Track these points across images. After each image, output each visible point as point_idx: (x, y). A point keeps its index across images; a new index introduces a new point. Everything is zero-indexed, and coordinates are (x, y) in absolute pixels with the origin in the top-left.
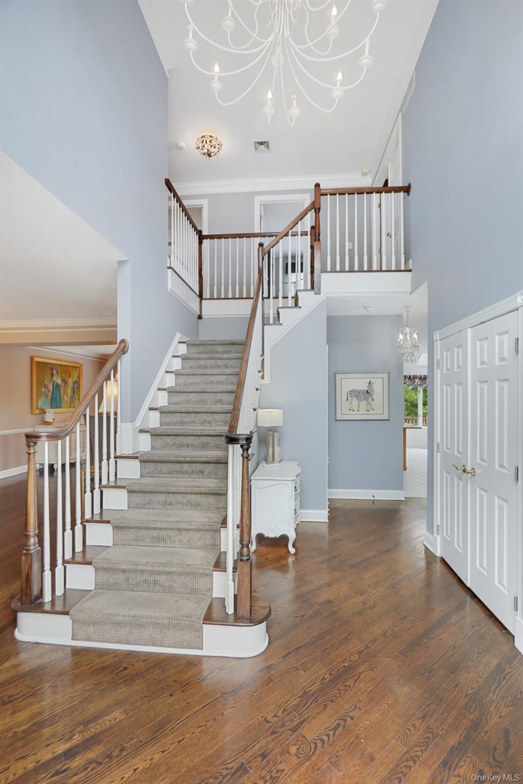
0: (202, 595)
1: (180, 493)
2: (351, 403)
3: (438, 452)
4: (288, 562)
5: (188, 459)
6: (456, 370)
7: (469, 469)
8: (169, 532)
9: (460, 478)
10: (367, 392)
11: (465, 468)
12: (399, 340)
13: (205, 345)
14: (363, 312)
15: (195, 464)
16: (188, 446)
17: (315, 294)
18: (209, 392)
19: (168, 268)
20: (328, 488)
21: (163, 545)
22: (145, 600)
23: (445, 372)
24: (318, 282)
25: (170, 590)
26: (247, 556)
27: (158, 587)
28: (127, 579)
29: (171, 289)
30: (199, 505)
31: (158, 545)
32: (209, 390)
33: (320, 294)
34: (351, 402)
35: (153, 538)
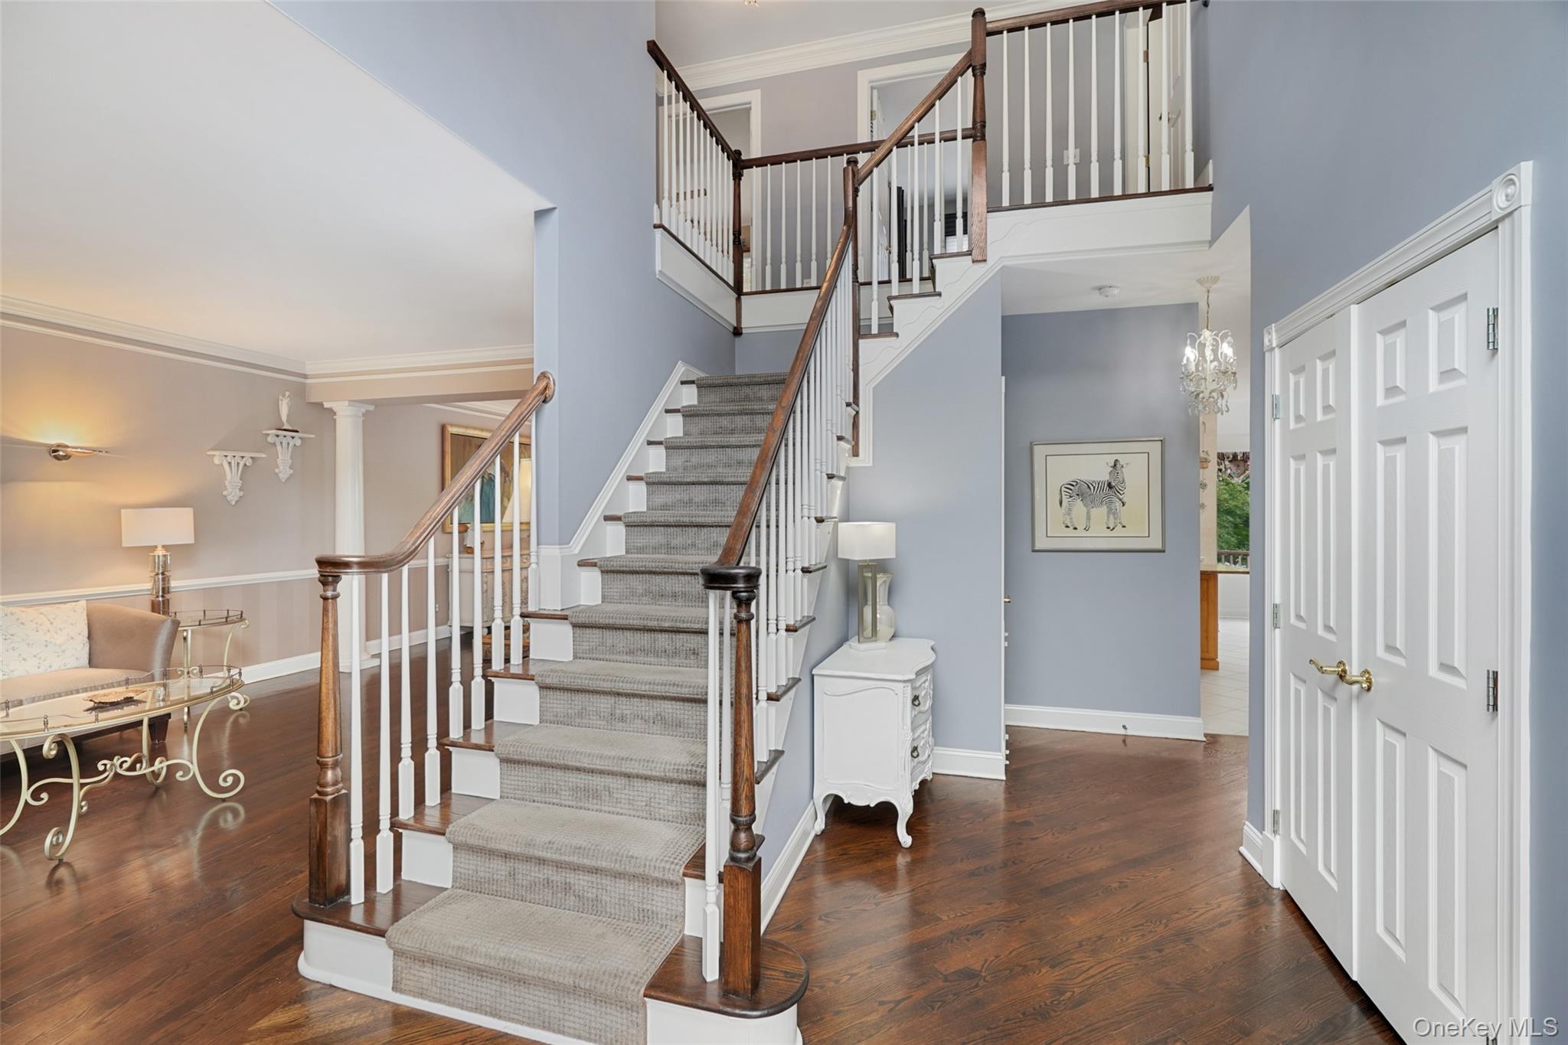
0: (662, 926)
1: (642, 696)
2: (1069, 512)
3: (1276, 626)
4: (896, 865)
5: (666, 625)
6: (1320, 417)
7: (1354, 671)
8: (608, 780)
9: (1330, 696)
10: (1110, 486)
11: (1344, 671)
12: (1185, 361)
13: (736, 385)
14: (1096, 302)
15: (681, 636)
16: (675, 596)
17: (974, 262)
18: (728, 484)
19: (656, 227)
20: (1006, 702)
21: (596, 807)
22: (540, 923)
23: (1292, 426)
24: (981, 235)
25: (594, 906)
26: (746, 851)
27: (573, 898)
28: (512, 874)
29: (660, 271)
30: (679, 725)
31: (586, 805)
32: (730, 479)
33: (985, 261)
34: (1070, 510)
35: (575, 789)
